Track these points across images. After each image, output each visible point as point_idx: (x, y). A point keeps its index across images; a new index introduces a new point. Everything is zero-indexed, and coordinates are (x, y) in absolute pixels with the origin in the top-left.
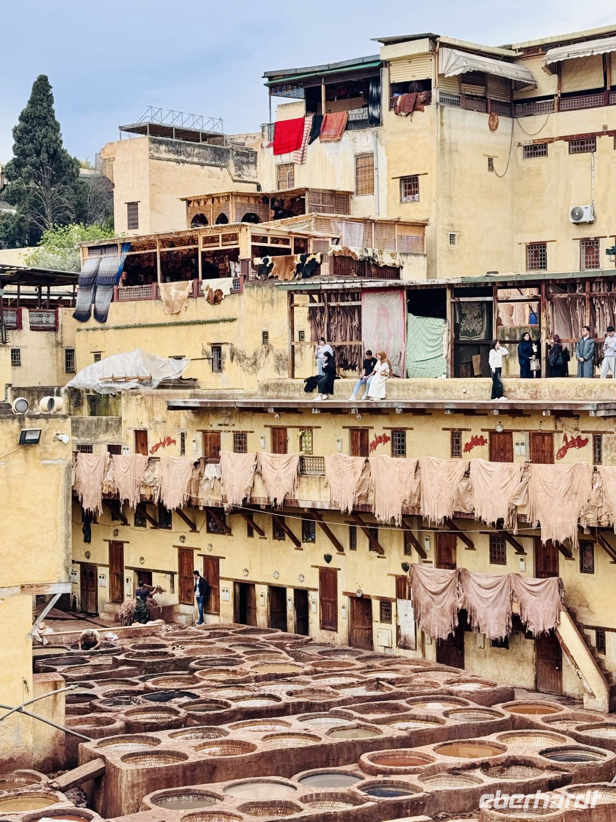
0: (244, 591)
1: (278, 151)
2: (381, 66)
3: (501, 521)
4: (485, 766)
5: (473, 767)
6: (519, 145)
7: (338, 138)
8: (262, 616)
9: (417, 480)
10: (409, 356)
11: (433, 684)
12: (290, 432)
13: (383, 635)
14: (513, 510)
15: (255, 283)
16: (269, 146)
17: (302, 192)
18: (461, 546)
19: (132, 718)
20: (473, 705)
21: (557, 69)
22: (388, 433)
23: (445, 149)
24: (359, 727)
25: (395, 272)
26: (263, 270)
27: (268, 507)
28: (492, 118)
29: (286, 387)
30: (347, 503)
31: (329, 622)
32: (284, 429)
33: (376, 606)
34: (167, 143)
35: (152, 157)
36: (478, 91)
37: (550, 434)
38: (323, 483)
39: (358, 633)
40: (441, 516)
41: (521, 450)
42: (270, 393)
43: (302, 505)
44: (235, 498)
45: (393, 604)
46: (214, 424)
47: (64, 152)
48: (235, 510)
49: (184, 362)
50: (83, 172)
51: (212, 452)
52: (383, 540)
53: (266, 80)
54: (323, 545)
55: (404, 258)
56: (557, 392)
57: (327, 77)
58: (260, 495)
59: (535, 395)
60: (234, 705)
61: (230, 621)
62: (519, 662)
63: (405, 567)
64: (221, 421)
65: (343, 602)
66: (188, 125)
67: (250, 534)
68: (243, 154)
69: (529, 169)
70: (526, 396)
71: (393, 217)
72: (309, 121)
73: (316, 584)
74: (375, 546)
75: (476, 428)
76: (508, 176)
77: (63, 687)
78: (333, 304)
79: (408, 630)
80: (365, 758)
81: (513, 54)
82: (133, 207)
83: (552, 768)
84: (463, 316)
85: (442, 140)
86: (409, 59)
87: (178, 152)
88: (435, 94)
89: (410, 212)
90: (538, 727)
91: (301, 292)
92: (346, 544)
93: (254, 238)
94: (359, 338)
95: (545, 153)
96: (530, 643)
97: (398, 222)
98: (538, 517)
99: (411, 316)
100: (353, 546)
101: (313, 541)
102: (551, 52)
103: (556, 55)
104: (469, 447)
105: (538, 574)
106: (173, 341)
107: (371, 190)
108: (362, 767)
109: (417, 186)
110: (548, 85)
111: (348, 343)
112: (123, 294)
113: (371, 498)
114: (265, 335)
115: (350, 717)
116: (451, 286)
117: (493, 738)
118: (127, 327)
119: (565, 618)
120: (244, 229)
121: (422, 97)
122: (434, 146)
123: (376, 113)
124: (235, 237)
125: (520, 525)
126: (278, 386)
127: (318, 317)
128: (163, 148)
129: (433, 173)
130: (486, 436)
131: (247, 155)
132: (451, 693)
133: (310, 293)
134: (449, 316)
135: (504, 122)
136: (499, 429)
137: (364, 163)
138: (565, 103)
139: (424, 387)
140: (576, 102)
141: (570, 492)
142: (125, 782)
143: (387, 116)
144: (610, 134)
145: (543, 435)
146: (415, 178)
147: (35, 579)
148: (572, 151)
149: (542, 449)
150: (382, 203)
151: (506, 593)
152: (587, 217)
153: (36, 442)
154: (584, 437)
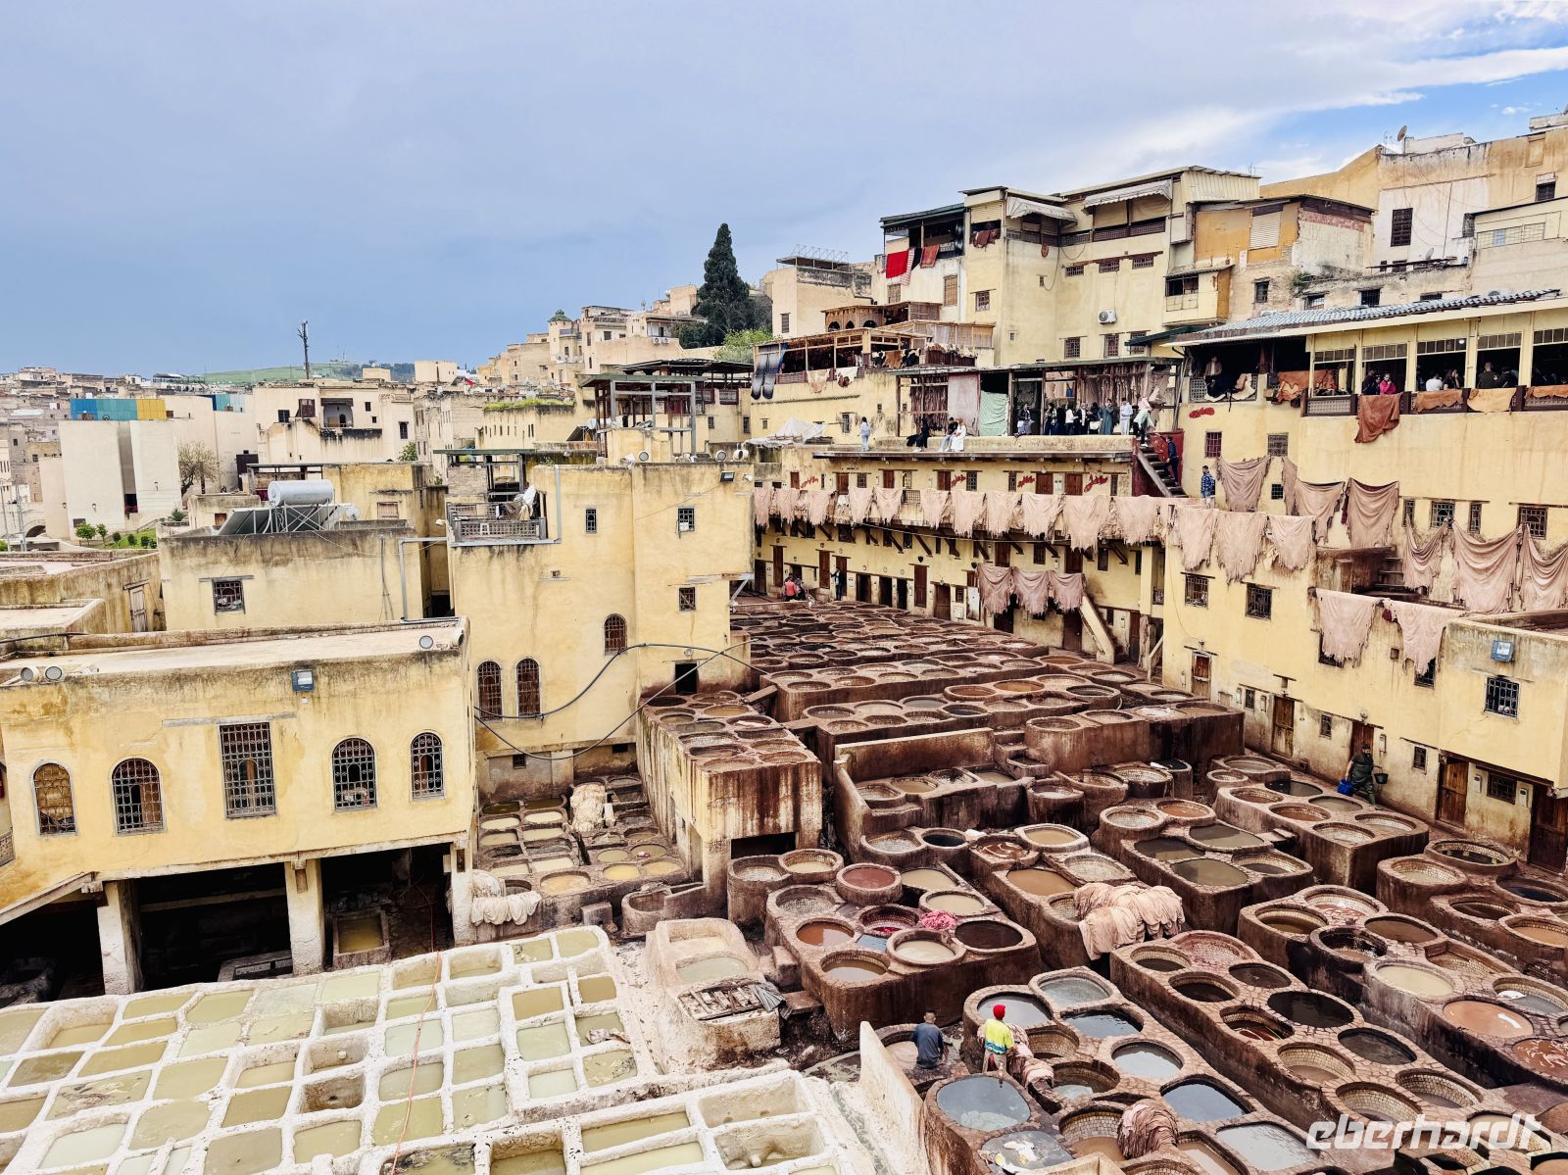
0: (863, 580)
1: (889, 276)
2: (965, 211)
3: (1043, 535)
4: (1029, 697)
5: (1021, 697)
6: (1063, 267)
7: (932, 265)
8: (875, 598)
9: (985, 506)
10: (981, 420)
11: (993, 643)
12: (896, 473)
13: (957, 610)
14: (1051, 528)
15: (873, 371)
16: (882, 272)
17: (906, 304)
18: (1013, 551)
19: (794, 660)
20: (1020, 657)
21: (1092, 210)
22: (965, 474)
23: (1010, 270)
24: (943, 670)
25: (971, 361)
26: (879, 361)
27: (881, 525)
28: (1044, 248)
29: (894, 443)
30: (935, 521)
31: (921, 601)
32: (892, 471)
33: (953, 591)
34: (809, 271)
35: (799, 281)
36: (1034, 228)
37: (1080, 475)
38: (919, 509)
39: (940, 609)
40: (1000, 531)
41: (1059, 486)
42: (883, 447)
43: (904, 523)
44: (858, 517)
45: (965, 590)
46: (844, 468)
47: (739, 278)
48: (858, 526)
49: (823, 426)
50: (752, 292)
51: (843, 487)
52: (959, 547)
53: (882, 224)
54: (917, 550)
55: (978, 351)
56: (1087, 445)
57: (925, 220)
58: (875, 515)
59: (1070, 447)
60: (860, 654)
61: (854, 599)
62: (1052, 630)
63: (974, 565)
64: (849, 466)
65: (930, 588)
66: (824, 257)
67: (868, 543)
68: (862, 278)
69: (1069, 284)
70: (1064, 448)
71: (970, 321)
72: (912, 253)
73: (913, 577)
74: (954, 551)
75: (1028, 471)
76: (1054, 290)
77: (749, 640)
78: (928, 385)
79: (975, 607)
80: (947, 690)
81: (1060, 200)
82: (785, 317)
83: (1075, 699)
84: (1019, 392)
85: (1008, 265)
86: (985, 205)
87: (817, 277)
88: (1003, 231)
89: (982, 317)
90: (1066, 672)
91: (906, 376)
92: (933, 549)
93: (873, 339)
94: (946, 408)
95: (1082, 272)
96: (1060, 617)
97: (974, 325)
98: (1070, 532)
99: (983, 392)
100: (938, 551)
101: (911, 547)
102: (1088, 198)
103: (1092, 200)
104: (1021, 484)
105: (1068, 571)
106: (816, 411)
107: (954, 302)
108: (946, 695)
109: (988, 298)
110: (1086, 223)
111: (937, 412)
112: (783, 379)
113: (952, 518)
114: (879, 407)
115: (937, 664)
116: (1012, 371)
117: (1034, 679)
118: (785, 402)
119: (1085, 600)
120: (865, 332)
121: (994, 233)
122: (1001, 269)
123: (960, 246)
124: (859, 338)
125: (1057, 537)
126: (889, 442)
127: (917, 394)
128: (806, 274)
129: (1000, 290)
130: (1034, 476)
131: (864, 278)
132: (1005, 649)
133: (912, 377)
134: (1010, 392)
135: (1052, 251)
136: (1044, 471)
137: (950, 282)
138: (1097, 235)
139: (991, 442)
140: (1105, 233)
141: (1094, 515)
142: (790, 700)
143: (969, 247)
144: (1130, 257)
145: (1075, 475)
146: (986, 293)
147: (731, 570)
148: (1101, 271)
149: (1074, 487)
150: (963, 311)
151: (1044, 585)
152: (1110, 319)
153: (731, 480)
154: (1104, 476)
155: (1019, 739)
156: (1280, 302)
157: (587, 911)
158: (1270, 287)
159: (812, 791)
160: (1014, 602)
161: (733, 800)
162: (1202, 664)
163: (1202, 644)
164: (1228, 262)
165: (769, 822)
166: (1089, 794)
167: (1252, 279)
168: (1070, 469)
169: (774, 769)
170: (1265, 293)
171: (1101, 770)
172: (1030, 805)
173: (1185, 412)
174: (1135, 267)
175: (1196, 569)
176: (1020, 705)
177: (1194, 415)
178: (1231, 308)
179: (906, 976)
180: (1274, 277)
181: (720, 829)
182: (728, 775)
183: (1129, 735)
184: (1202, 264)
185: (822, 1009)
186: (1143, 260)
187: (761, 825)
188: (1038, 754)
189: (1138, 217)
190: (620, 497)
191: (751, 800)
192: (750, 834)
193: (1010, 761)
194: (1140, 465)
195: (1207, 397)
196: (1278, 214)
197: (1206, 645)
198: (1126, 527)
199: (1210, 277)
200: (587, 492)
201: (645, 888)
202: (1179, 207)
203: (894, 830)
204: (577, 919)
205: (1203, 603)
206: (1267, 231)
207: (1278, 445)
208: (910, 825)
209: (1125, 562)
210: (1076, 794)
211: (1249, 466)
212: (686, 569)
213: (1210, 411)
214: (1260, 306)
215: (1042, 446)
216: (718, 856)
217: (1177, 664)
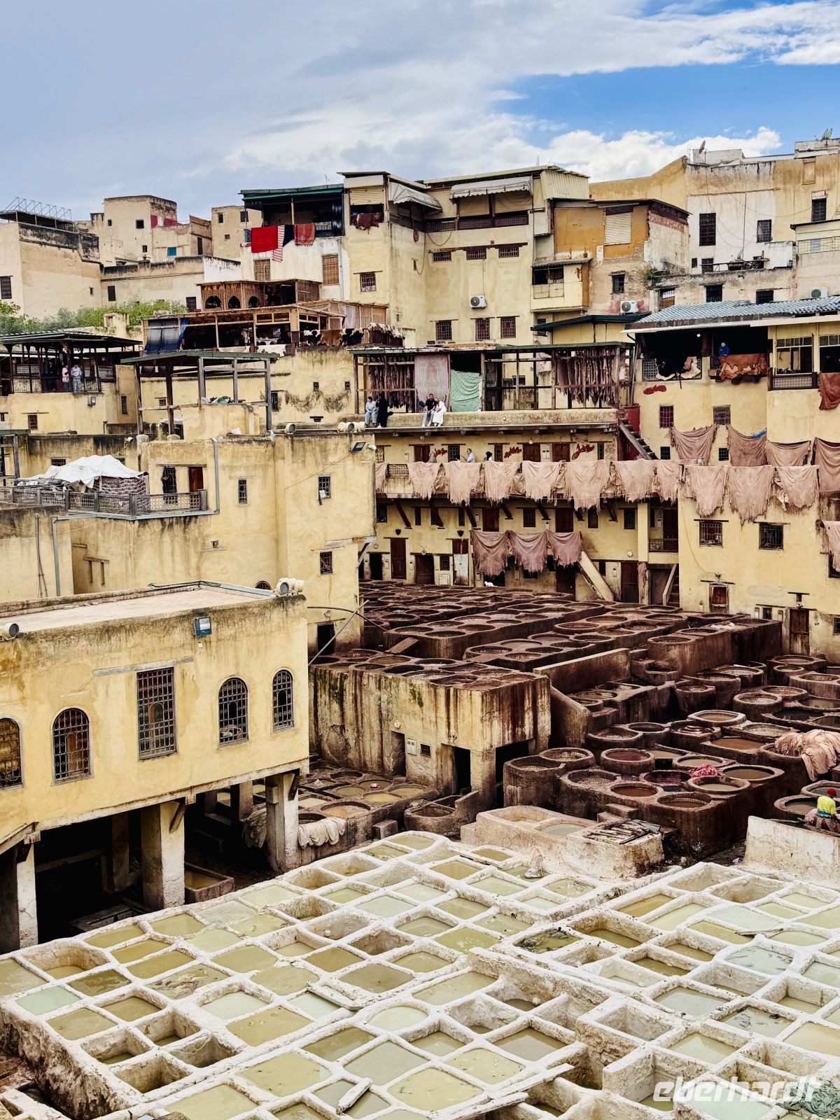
2: (343, 192)
4: (623, 626)
5: (618, 627)
6: (430, 252)
7: (307, 242)
9: (482, 476)
10: (452, 397)
13: (443, 578)
14: (553, 493)
15: (305, 348)
16: (247, 246)
17: (293, 281)
18: (503, 517)
21: (456, 201)
22: (446, 448)
23: (394, 254)
26: (314, 339)
28: (415, 233)
30: (426, 491)
31: (399, 571)
33: (437, 560)
34: (32, 228)
35: (21, 239)
36: (406, 213)
37: (568, 445)
38: (407, 482)
39: (422, 576)
40: (500, 498)
41: (546, 452)
43: (389, 496)
45: (451, 558)
52: (443, 518)
54: (394, 523)
55: (405, 332)
56: (573, 418)
57: (295, 197)
59: (557, 420)
63: (461, 533)
65: (410, 559)
69: (438, 269)
71: (355, 300)
73: (389, 550)
74: (436, 521)
75: (514, 443)
76: (424, 273)
79: (463, 573)
81: (425, 187)
82: (5, 280)
83: (660, 624)
84: (487, 371)
85: (392, 248)
86: (366, 189)
87: (40, 236)
88: (387, 215)
89: (367, 298)
91: (364, 355)
92: (413, 521)
93: (302, 317)
94: (412, 387)
95: (450, 259)
96: (556, 574)
97: (372, 306)
98: (573, 494)
99: (453, 371)
100: (418, 523)
101: (385, 521)
102: (455, 188)
103: (461, 191)
104: (508, 455)
105: (560, 531)
107: (336, 281)
109: (374, 279)
110: (449, 211)
111: (401, 390)
113: (446, 489)
114: (316, 385)
116: (485, 352)
119: (584, 554)
120: (294, 310)
121: (377, 216)
122: (387, 252)
123: (339, 226)
124: (287, 316)
125: (558, 500)
127: (376, 372)
128: (29, 232)
129: (387, 271)
130: (521, 447)
131: (91, 240)
133: (374, 355)
134: (483, 371)
135: (421, 235)
136: (531, 442)
137: (330, 263)
138: (463, 223)
139: (471, 417)
140: (471, 223)
141: (595, 478)
142: (443, 645)
143: (350, 229)
144: (496, 247)
145: (562, 445)
146: (373, 274)
147: (359, 534)
148: (469, 258)
149: (561, 454)
150: (346, 290)
151: (543, 544)
152: (482, 304)
153: (360, 449)
154: (591, 445)
155: (645, 656)
156: (636, 293)
157: (382, 826)
158: (626, 280)
159: (544, 701)
160: (512, 562)
161: (496, 714)
162: (719, 593)
163: (719, 576)
164: (586, 255)
165: (519, 730)
166: (719, 686)
167: (609, 272)
168: (557, 440)
169: (520, 684)
170: (622, 284)
171: (709, 673)
172: (680, 700)
173: (639, 390)
174: (501, 256)
175: (712, 515)
176: (622, 632)
177: (648, 391)
178: (591, 297)
179: (727, 800)
180: (629, 271)
181: (488, 740)
182: (492, 692)
183: (720, 643)
184: (562, 256)
185: (679, 832)
186: (509, 250)
187: (514, 734)
188: (667, 664)
189: (499, 209)
190: (265, 468)
191: (507, 713)
192: (507, 742)
193: (650, 672)
194: (622, 434)
195: (659, 376)
196: (629, 214)
197: (722, 577)
198: (627, 486)
199: (574, 268)
200: (239, 464)
201: (415, 804)
202: (540, 203)
203: (605, 728)
204: (373, 835)
205: (719, 543)
206: (619, 230)
207: (722, 415)
208: (613, 723)
209: (614, 519)
210: (711, 689)
211: (699, 433)
212: (325, 534)
213: (663, 389)
214: (618, 297)
215: (527, 419)
216: (487, 763)
217: (693, 597)
